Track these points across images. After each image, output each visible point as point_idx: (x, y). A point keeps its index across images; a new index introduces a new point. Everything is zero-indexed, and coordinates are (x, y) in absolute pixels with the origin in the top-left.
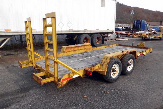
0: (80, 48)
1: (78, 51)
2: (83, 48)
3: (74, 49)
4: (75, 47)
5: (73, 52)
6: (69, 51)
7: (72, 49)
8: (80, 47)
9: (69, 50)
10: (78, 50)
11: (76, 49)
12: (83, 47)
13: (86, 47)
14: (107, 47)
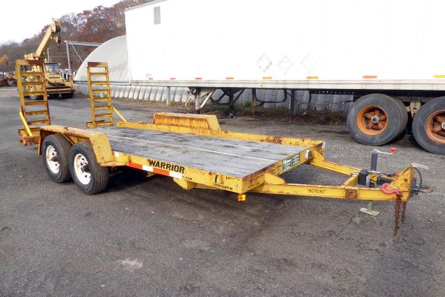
0: (181, 122)
1: (176, 127)
2: (187, 123)
3: (170, 122)
4: (171, 118)
5: (166, 127)
6: (161, 124)
7: (166, 121)
8: (180, 120)
9: (160, 121)
10: (177, 125)
11: (174, 122)
12: (188, 120)
13: (195, 123)
14: (268, 140)
